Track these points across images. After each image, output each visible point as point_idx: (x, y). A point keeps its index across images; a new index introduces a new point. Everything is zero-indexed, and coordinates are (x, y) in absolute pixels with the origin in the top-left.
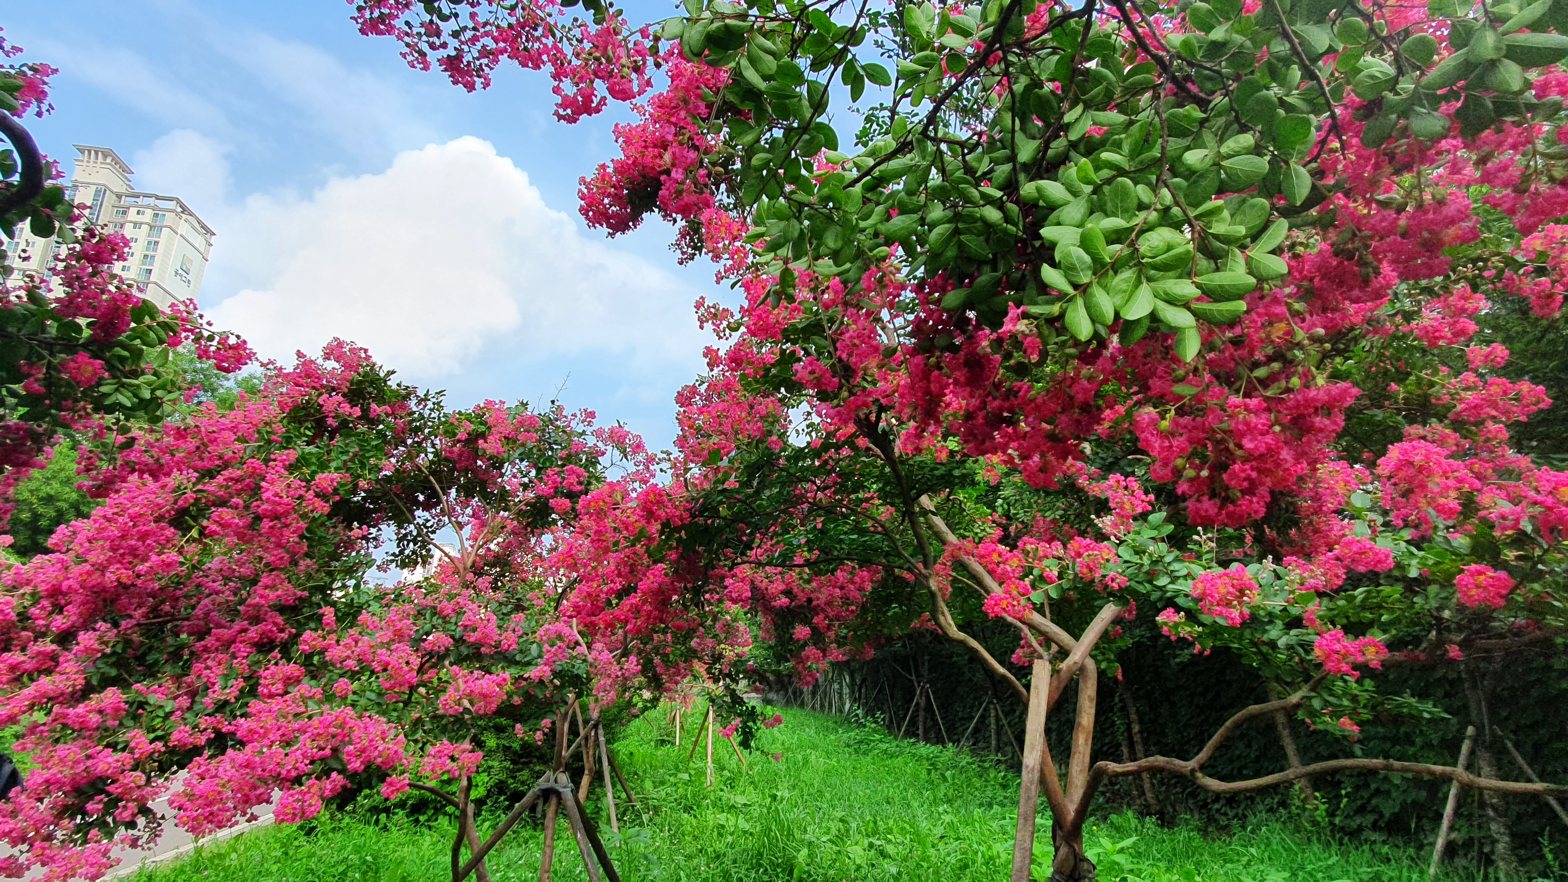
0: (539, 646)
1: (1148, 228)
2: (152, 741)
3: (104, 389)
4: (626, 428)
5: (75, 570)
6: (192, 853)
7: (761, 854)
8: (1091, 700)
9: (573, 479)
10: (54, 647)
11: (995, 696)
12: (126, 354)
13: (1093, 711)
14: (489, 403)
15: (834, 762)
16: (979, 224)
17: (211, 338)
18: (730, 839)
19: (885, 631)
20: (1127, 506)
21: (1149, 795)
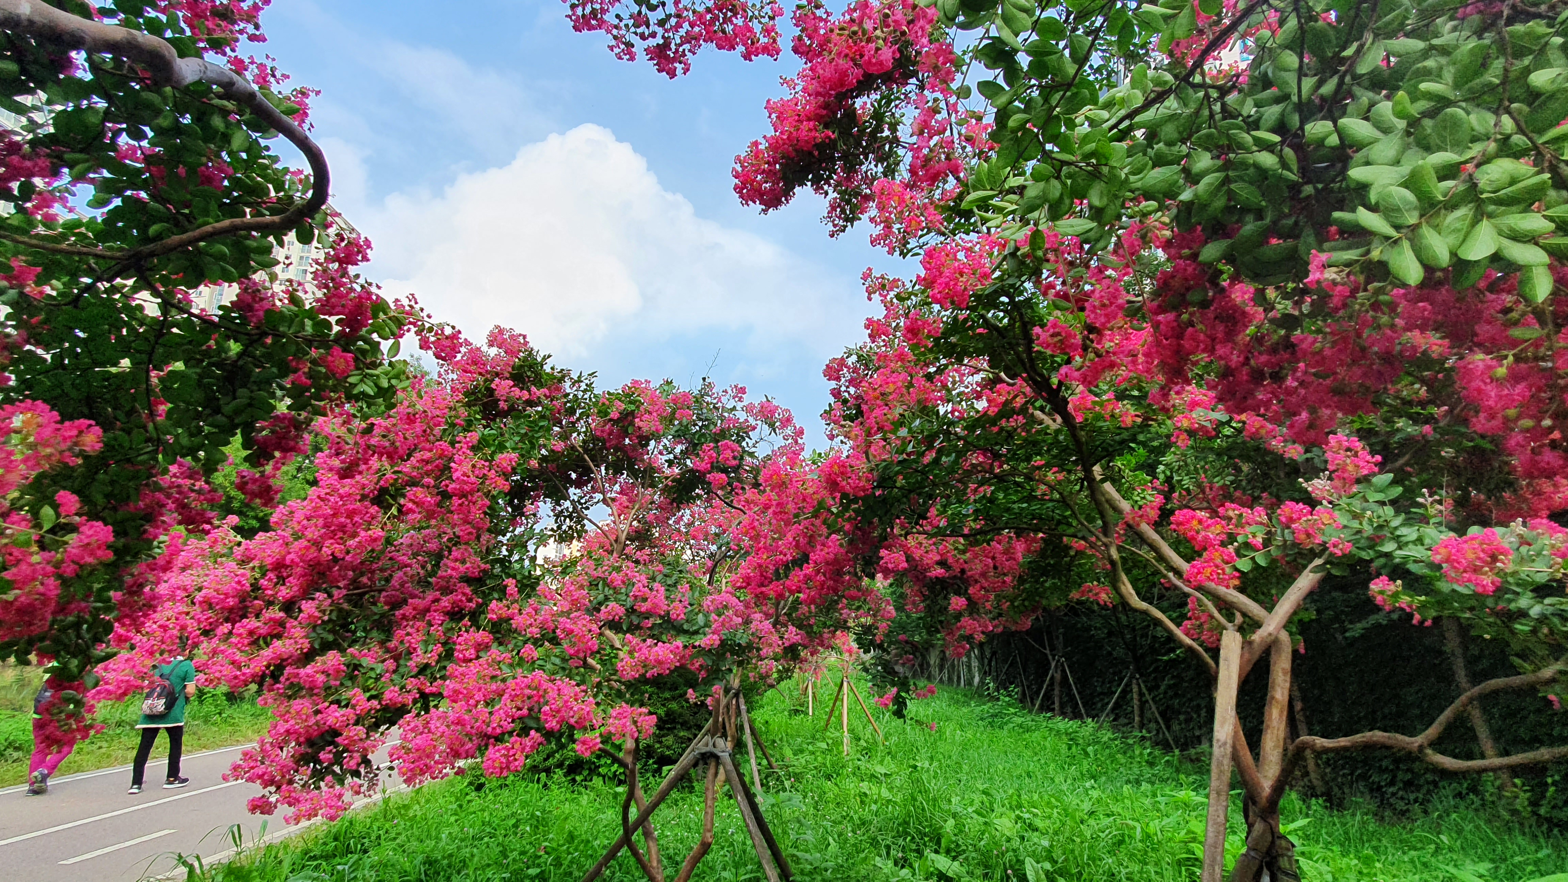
0: (706, 616)
1: (1485, 160)
2: (369, 699)
3: (352, 380)
4: (775, 403)
5: (296, 545)
6: (381, 803)
7: (908, 823)
8: (1285, 674)
9: (728, 454)
10: (282, 614)
11: (1138, 670)
12: (367, 347)
13: (1288, 685)
14: (635, 382)
15: (969, 735)
16: (1251, 170)
17: (430, 330)
18: (874, 807)
19: (1044, 602)
20: (1350, 468)
21: (1313, 775)
